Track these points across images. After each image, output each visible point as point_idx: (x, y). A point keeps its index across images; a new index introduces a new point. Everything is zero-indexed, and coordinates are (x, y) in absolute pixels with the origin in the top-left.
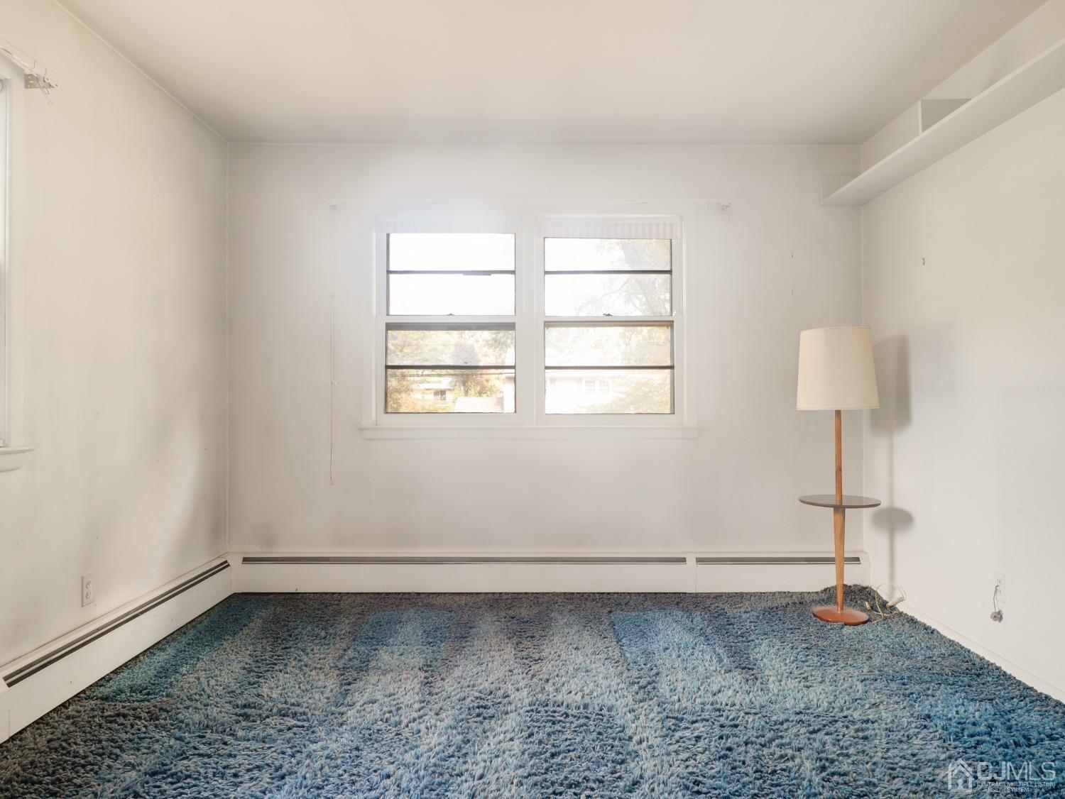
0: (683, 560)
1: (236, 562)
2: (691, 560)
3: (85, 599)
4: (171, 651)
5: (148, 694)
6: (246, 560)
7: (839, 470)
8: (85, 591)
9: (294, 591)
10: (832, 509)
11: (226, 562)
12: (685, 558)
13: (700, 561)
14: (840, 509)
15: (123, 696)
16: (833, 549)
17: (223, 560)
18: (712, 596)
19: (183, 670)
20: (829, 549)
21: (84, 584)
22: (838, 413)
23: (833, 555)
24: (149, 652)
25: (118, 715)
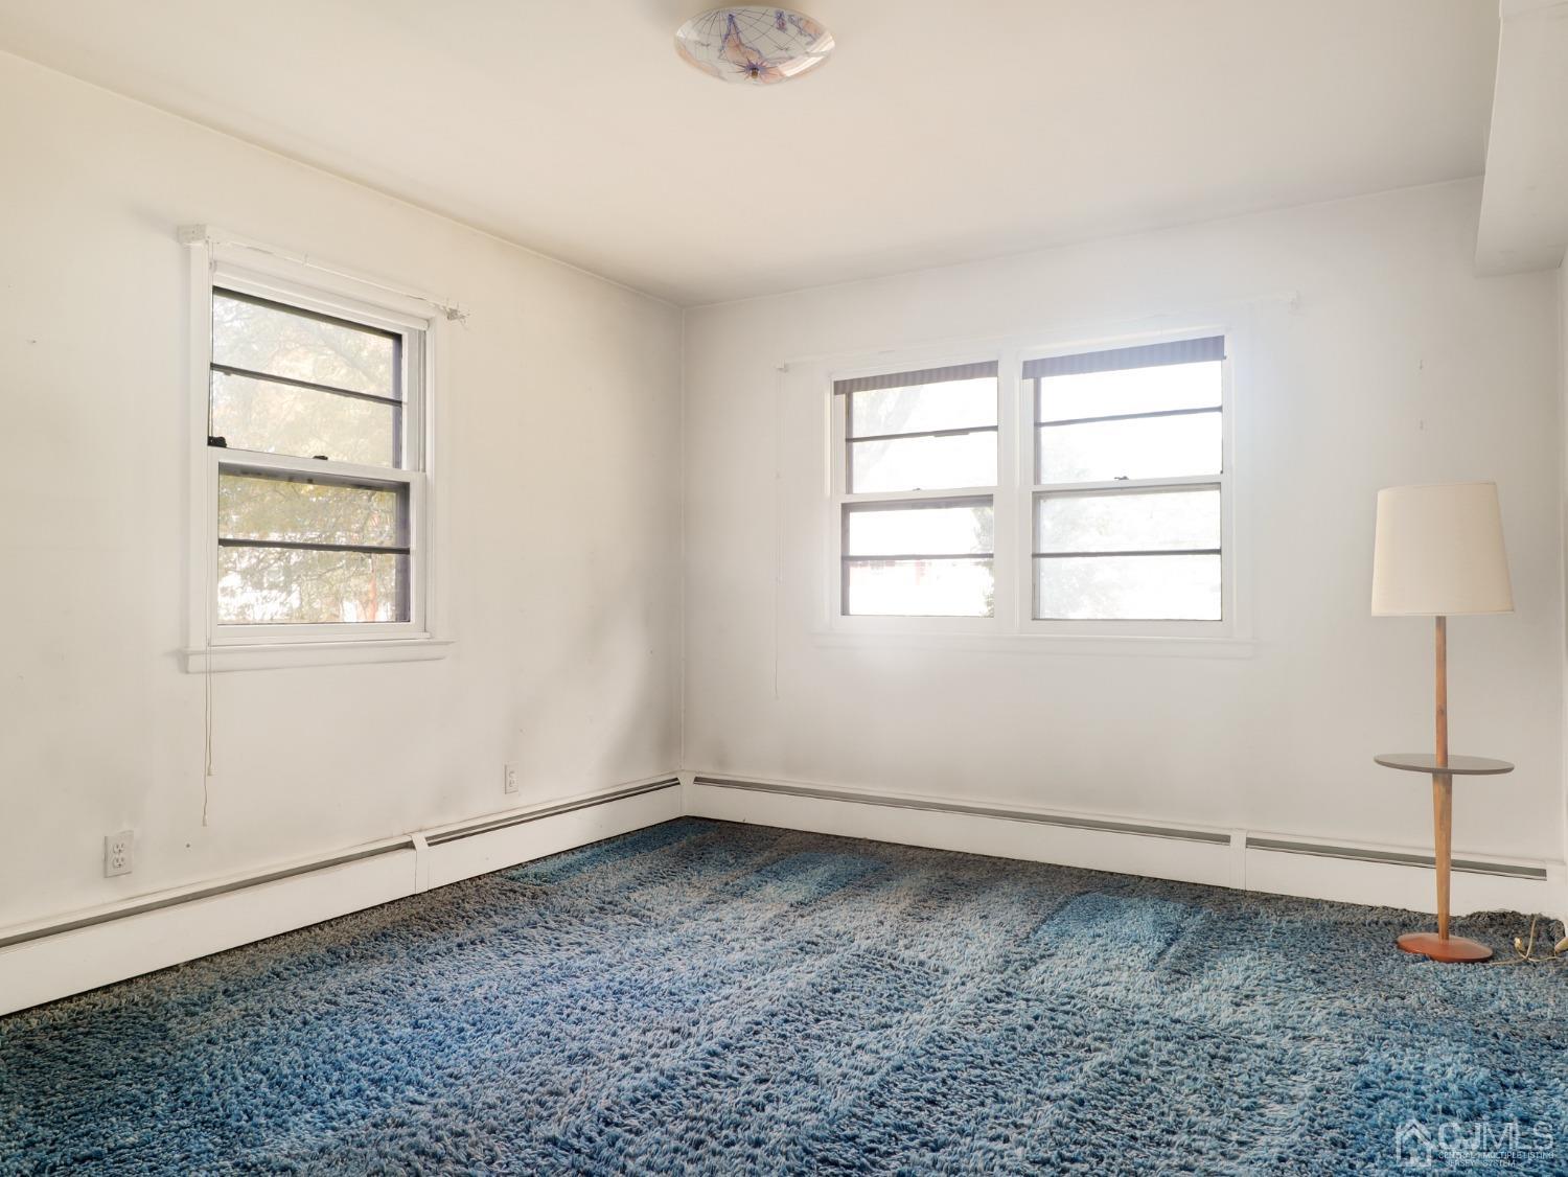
0: (1225, 839)
1: (686, 780)
2: (1238, 840)
3: (508, 787)
4: (589, 853)
5: (545, 881)
6: (698, 780)
7: (1442, 713)
8: (509, 779)
9: (741, 821)
10: (1431, 775)
11: (676, 779)
12: (1229, 837)
13: (1251, 842)
14: (1443, 775)
15: (526, 879)
16: (1432, 844)
17: (674, 777)
18: (1263, 897)
19: (585, 869)
20: (1427, 845)
21: (507, 773)
22: (1441, 622)
23: (1433, 854)
24: (572, 851)
25: (511, 890)
